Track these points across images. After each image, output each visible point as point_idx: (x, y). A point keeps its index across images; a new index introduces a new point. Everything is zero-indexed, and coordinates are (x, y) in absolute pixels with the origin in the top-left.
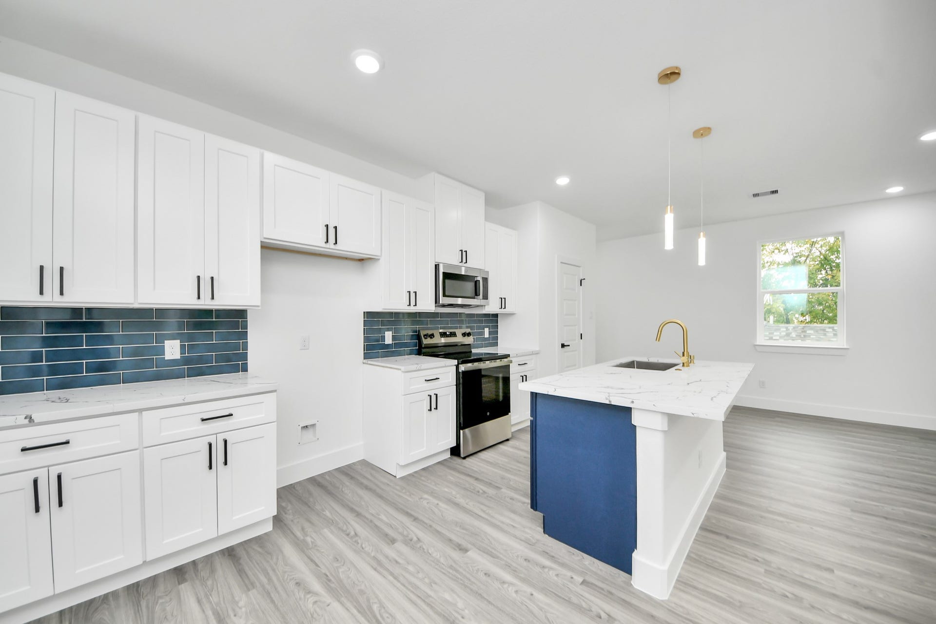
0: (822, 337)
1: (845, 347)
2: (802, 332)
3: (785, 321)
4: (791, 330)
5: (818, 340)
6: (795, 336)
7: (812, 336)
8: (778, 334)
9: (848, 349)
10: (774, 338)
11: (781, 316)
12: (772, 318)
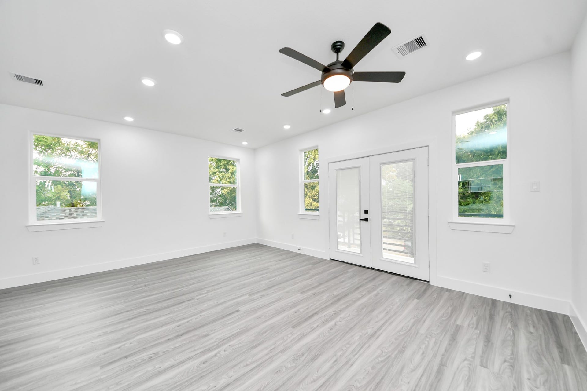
0: (94, 214)
1: (102, 221)
2: (81, 212)
3: (71, 205)
4: (73, 211)
5: (91, 217)
6: (76, 215)
7: (87, 215)
8: (64, 214)
9: (104, 222)
10: (60, 218)
11: (67, 201)
12: (59, 203)
